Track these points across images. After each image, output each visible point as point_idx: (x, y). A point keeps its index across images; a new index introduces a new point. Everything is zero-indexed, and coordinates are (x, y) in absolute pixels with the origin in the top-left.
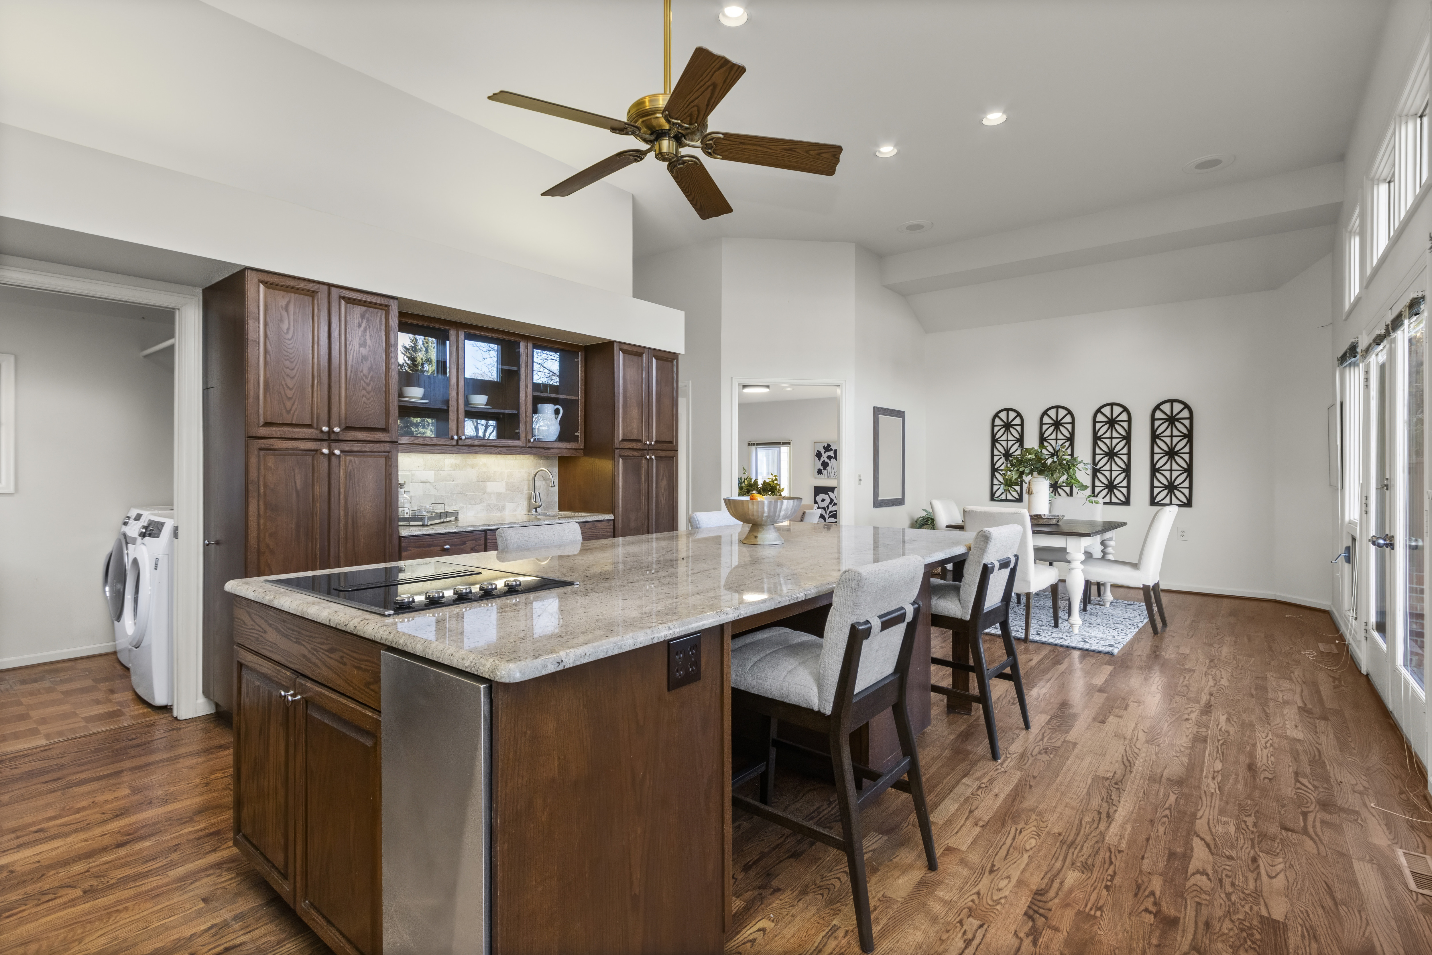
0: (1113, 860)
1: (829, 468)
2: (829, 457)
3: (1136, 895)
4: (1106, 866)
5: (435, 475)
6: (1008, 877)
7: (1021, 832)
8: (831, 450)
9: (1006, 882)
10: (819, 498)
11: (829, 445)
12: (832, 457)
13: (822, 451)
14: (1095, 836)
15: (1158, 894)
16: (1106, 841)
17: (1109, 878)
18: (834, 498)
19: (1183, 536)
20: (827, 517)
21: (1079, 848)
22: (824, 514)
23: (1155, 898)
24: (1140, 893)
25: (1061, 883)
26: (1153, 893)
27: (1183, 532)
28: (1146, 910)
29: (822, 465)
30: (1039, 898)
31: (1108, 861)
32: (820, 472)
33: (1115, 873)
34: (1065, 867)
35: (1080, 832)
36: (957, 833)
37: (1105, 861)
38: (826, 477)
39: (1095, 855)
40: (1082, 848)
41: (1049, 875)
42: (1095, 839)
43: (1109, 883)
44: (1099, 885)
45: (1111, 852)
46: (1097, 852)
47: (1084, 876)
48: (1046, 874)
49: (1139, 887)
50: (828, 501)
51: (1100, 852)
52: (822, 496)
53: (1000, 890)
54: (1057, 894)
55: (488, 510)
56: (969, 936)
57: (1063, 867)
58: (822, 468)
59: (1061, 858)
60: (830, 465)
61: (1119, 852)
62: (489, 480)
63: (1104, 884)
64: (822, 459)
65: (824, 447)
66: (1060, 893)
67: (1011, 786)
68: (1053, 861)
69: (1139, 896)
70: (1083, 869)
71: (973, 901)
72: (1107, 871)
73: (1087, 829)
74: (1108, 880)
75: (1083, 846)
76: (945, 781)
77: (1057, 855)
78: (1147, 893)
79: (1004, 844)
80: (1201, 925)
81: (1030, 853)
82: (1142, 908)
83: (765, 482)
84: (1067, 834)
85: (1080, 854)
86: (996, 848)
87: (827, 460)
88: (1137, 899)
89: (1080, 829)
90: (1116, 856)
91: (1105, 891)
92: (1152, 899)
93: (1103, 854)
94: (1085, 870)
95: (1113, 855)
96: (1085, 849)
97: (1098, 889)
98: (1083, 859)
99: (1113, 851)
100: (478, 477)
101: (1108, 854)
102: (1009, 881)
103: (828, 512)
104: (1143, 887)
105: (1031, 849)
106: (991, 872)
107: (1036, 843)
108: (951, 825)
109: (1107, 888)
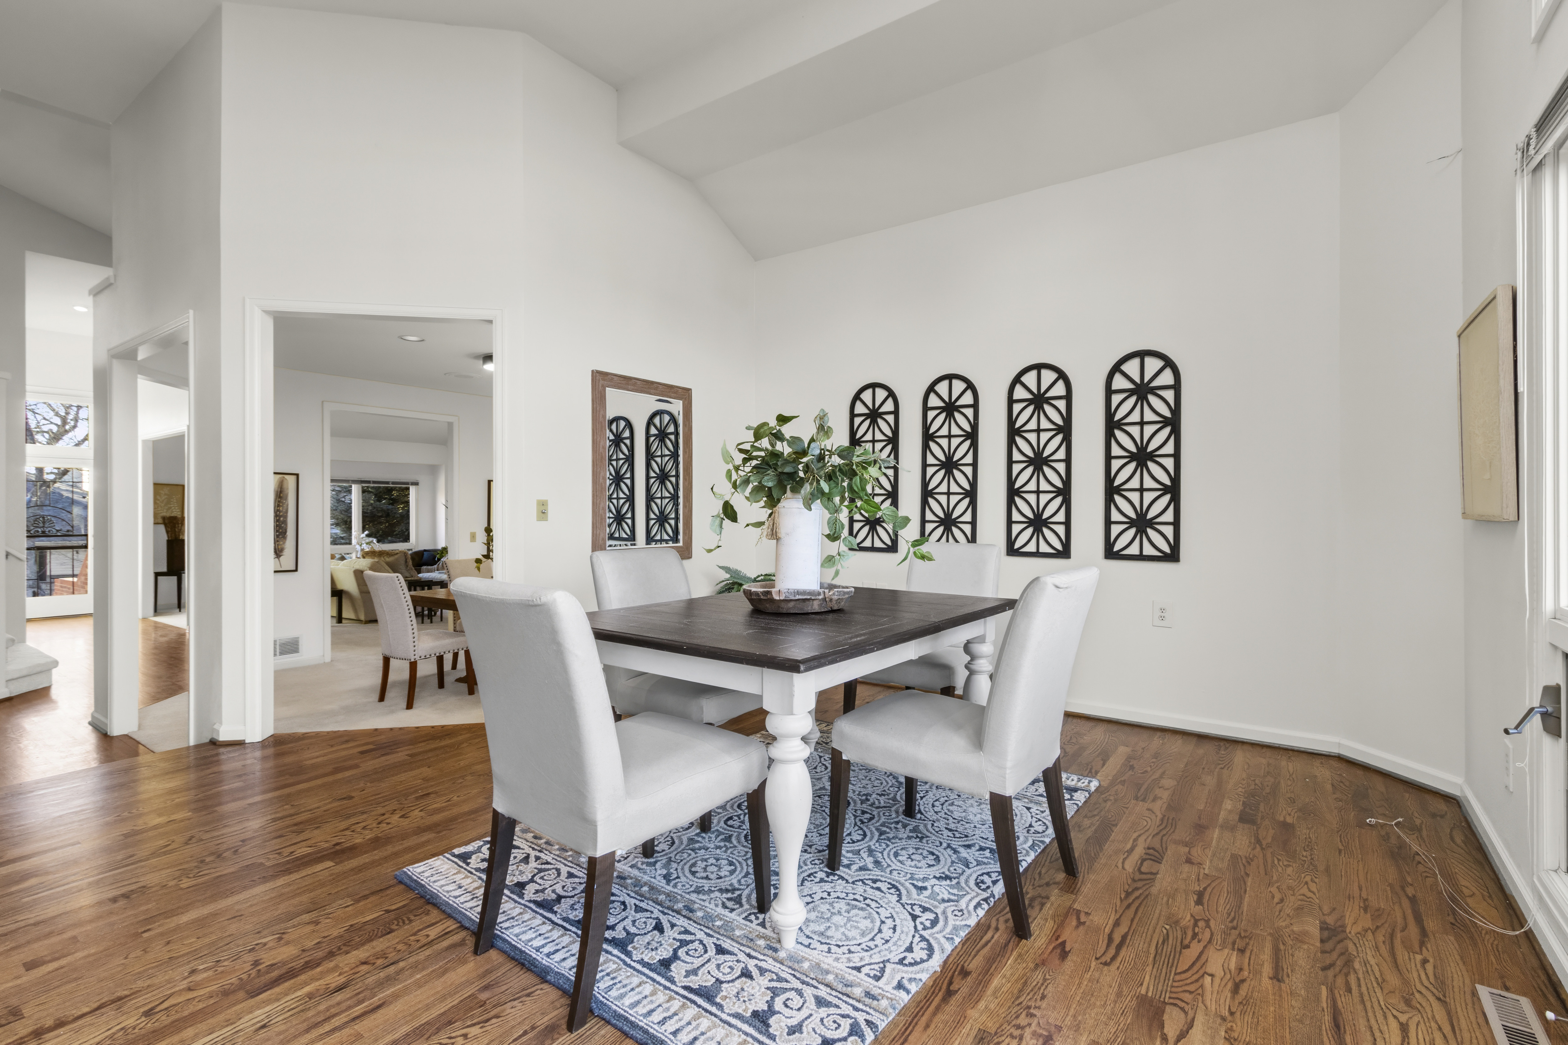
19: (1162, 618)
27: (1162, 610)
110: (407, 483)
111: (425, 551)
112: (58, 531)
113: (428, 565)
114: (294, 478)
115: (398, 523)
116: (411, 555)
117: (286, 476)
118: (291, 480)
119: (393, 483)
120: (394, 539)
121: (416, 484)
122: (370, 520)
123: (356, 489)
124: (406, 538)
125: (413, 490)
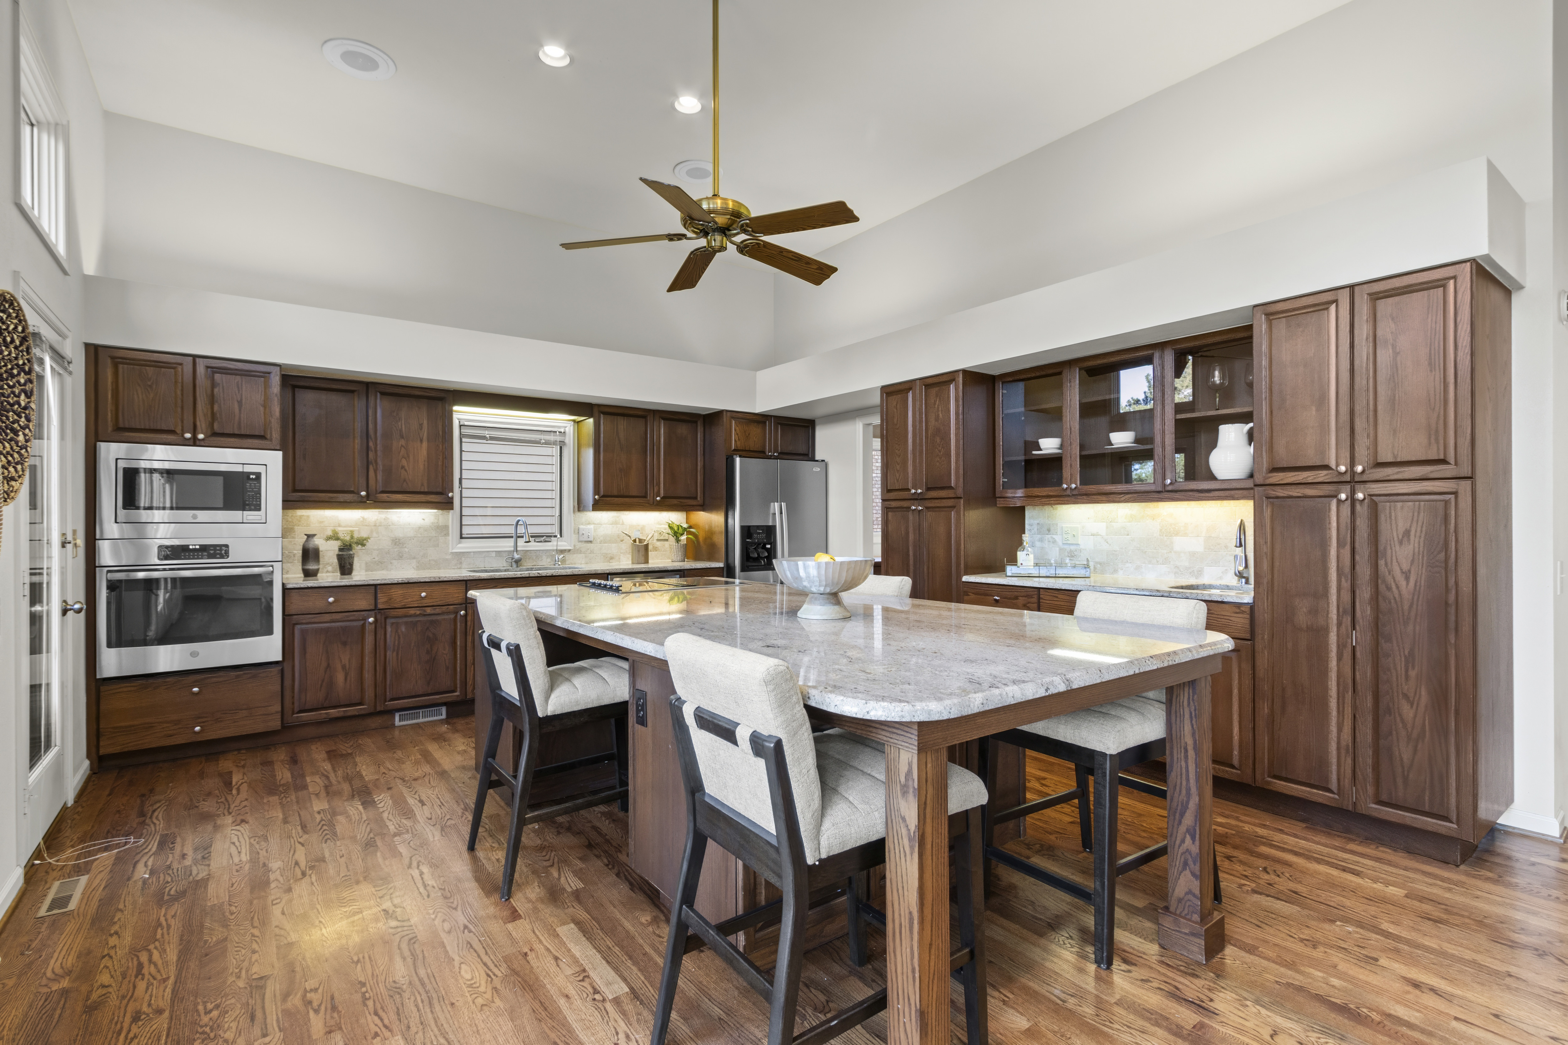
0: (376, 1018)
3: (332, 998)
4: (378, 1006)
5: (1107, 527)
6: (449, 932)
7: (488, 975)
9: (446, 929)
14: (417, 1033)
15: (312, 1013)
16: (400, 1037)
17: (367, 995)
21: (421, 1005)
23: (312, 1008)
24: (329, 1002)
25: (404, 959)
26: (317, 1011)
28: (316, 990)
30: (411, 936)
31: (381, 1012)
33: (365, 1005)
34: (414, 975)
35: (437, 1026)
36: (534, 932)
37: (384, 1010)
39: (398, 1009)
40: (417, 1006)
41: (421, 956)
42: (414, 1029)
43: (364, 989)
44: (371, 982)
45: (386, 1027)
46: (398, 1014)
47: (391, 980)
48: (424, 957)
49: (334, 1008)
51: (396, 1017)
53: (444, 921)
54: (399, 948)
55: (1175, 573)
56: (428, 888)
57: (416, 973)
59: (426, 980)
61: (376, 1035)
62: (1177, 534)
63: (368, 985)
66: (398, 951)
67: (575, 1025)
68: (429, 971)
69: (329, 998)
70: (397, 985)
71: (452, 903)
72: (374, 1001)
73: (433, 1038)
74: (367, 992)
75: (418, 1010)
76: (633, 968)
77: (432, 979)
78: (323, 1008)
79: (487, 953)
80: (259, 1014)
81: (456, 964)
82: (320, 991)
84: (446, 1011)
85: (413, 998)
86: (488, 945)
88: (329, 995)
89: (440, 1030)
90: (376, 1025)
91: (362, 979)
92: (315, 1004)
93: (390, 1017)
94: (395, 985)
95: (380, 1024)
96: (414, 1009)
97: (370, 978)
98: (406, 995)
99: (383, 1029)
100: (1161, 530)
101: (386, 1022)
102: (444, 931)
104: (329, 1011)
105: (460, 968)
106: (466, 927)
107: (462, 977)
108: (550, 935)
109: (363, 984)
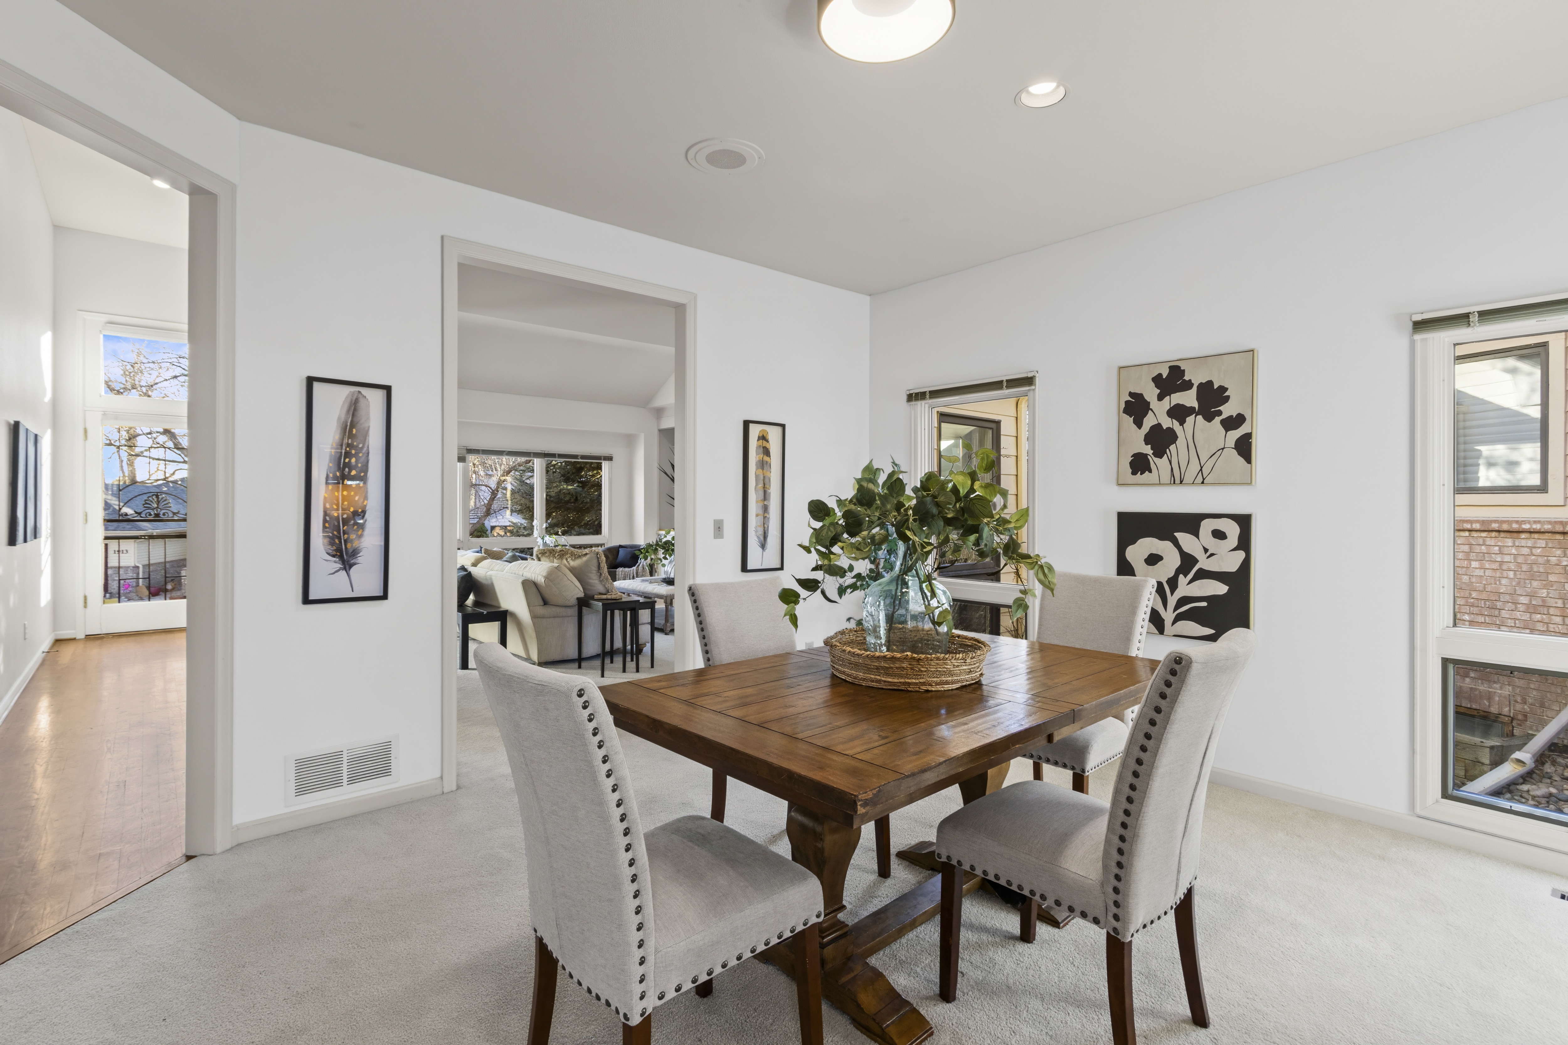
1: (1178, 450)
2: (1179, 413)
8: (1188, 385)
10: (1137, 552)
11: (1176, 371)
12: (1190, 411)
13: (1151, 393)
18: (1198, 554)
20: (1168, 616)
22: (1160, 608)
29: (1148, 439)
32: (1140, 464)
38: (1166, 477)
50: (1172, 561)
52: (1146, 545)
58: (1148, 450)
60: (1181, 441)
64: (1149, 421)
65: (1157, 380)
83: (929, 481)
87: (1167, 423)
103: (1172, 601)
110: (599, 458)
111: (621, 546)
112: (174, 514)
113: (625, 566)
114: (380, 394)
115: (588, 511)
116: (604, 551)
117: (365, 391)
118: (376, 399)
119: (583, 457)
120: (582, 530)
121: (609, 458)
122: (553, 504)
123: (538, 464)
124: (597, 529)
125: (605, 465)
